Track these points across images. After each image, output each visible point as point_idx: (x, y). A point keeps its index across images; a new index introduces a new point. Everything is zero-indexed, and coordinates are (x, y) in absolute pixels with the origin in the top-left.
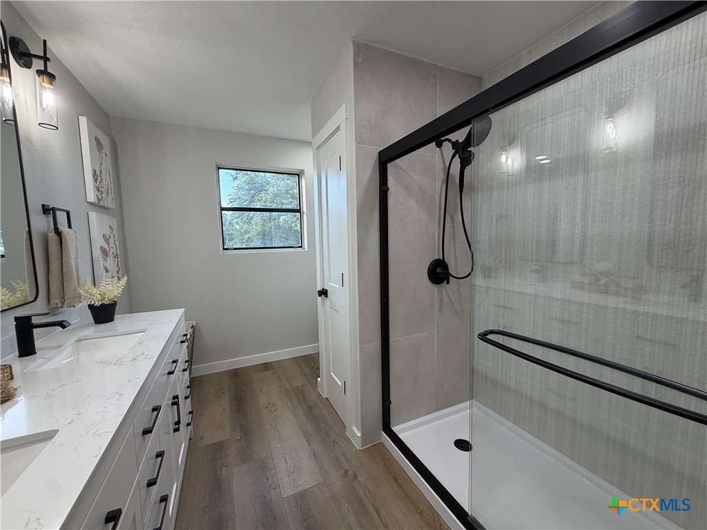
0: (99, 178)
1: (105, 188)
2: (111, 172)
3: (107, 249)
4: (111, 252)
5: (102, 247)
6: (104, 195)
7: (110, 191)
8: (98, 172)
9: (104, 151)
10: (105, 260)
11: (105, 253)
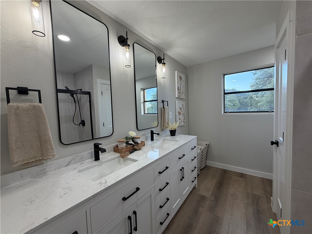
0: (180, 89)
1: (182, 92)
2: (184, 86)
3: (181, 112)
4: (182, 113)
5: (178, 112)
6: (181, 95)
7: (183, 93)
8: (179, 87)
9: (182, 80)
10: (179, 116)
11: (179, 113)
